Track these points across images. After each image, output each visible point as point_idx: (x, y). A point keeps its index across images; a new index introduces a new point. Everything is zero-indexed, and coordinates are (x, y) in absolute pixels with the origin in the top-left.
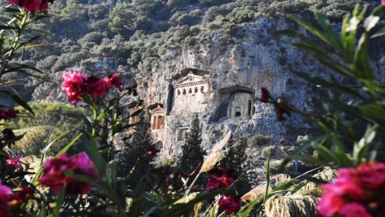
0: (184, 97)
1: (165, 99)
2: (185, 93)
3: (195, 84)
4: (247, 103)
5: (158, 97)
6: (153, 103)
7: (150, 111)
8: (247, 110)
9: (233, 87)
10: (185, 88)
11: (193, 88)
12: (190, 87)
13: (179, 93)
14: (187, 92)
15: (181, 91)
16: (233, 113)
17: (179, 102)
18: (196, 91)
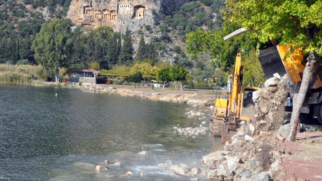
0: (123, 8)
1: (116, 9)
2: (123, 7)
3: (126, 3)
4: (143, 11)
5: (113, 8)
6: (112, 10)
7: (111, 13)
8: (143, 14)
9: (138, 5)
10: (123, 5)
11: (125, 5)
12: (124, 5)
13: (121, 7)
14: (124, 7)
15: (122, 6)
16: (138, 15)
17: (121, 10)
18: (126, 6)
